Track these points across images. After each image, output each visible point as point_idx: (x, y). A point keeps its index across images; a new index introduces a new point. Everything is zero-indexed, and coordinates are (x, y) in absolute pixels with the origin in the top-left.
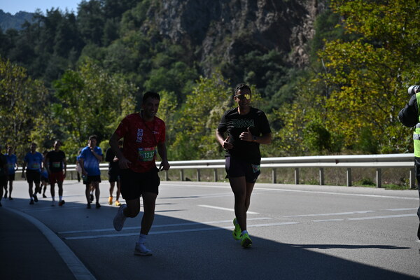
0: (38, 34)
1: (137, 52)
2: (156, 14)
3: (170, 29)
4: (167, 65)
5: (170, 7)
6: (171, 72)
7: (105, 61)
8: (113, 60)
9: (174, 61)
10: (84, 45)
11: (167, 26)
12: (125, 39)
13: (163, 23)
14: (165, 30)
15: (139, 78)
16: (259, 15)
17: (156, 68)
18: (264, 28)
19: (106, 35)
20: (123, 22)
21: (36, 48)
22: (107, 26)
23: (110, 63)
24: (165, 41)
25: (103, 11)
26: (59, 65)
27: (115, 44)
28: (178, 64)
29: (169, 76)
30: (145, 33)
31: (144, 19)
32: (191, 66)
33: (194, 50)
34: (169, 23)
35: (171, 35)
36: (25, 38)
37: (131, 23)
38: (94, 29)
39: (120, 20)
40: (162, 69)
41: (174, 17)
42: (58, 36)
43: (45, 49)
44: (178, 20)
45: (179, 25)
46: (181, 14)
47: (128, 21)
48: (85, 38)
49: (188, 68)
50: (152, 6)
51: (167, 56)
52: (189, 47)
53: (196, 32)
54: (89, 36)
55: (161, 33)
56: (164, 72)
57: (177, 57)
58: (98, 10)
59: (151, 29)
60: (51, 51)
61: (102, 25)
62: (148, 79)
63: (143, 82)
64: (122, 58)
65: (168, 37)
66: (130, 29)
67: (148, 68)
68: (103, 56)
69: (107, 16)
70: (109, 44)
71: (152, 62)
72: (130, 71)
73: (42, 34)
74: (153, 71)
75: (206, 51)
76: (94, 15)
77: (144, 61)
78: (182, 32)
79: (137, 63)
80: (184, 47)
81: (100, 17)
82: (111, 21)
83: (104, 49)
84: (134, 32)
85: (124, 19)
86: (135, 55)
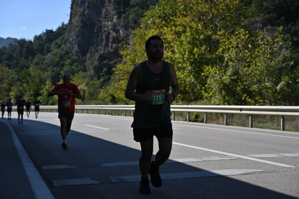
0: (16, 49)
1: (58, 58)
2: (67, 43)
3: (73, 49)
4: (71, 64)
5: (73, 40)
6: (72, 67)
7: (44, 62)
8: (48, 61)
9: (74, 63)
10: (35, 54)
11: (71, 48)
12: (53, 52)
13: (70, 47)
14: (70, 50)
15: (59, 69)
16: (110, 45)
17: (66, 65)
18: (112, 50)
19: (45, 50)
20: (53, 46)
21: (15, 55)
22: (46, 47)
23: (47, 63)
24: (70, 54)
25: (45, 40)
26: (24, 63)
27: (49, 55)
28: (76, 64)
29: (71, 69)
30: (62, 50)
31: (62, 44)
32: (81, 65)
33: (83, 58)
34: (72, 47)
35: (73, 52)
36: (10, 50)
37: (56, 46)
38: (40, 48)
39: (52, 44)
40: (69, 66)
41: (74, 44)
42: (24, 50)
43: (19, 55)
44: (76, 45)
45: (76, 48)
46: (77, 43)
47: (55, 45)
48: (36, 52)
49: (80, 66)
50: (65, 39)
51: (71, 61)
52: (81, 57)
53: (83, 51)
54: (38, 51)
55: (69, 50)
56: (69, 68)
57: (75, 61)
58: (42, 40)
59: (65, 49)
60: (21, 57)
61: (44, 46)
62: (63, 70)
63: (60, 71)
64: (52, 61)
65: (72, 52)
66: (56, 48)
67: (63, 65)
68: (44, 60)
69: (46, 42)
70: (46, 54)
71: (65, 63)
72: (55, 66)
73: (18, 49)
74: (65, 67)
75: (87, 59)
76: (41, 42)
77: (61, 62)
78: (78, 51)
79: (58, 63)
80: (78, 57)
81: (43, 43)
82: (47, 44)
83: (44, 57)
84: (57, 50)
85: (53, 44)
86: (57, 60)
